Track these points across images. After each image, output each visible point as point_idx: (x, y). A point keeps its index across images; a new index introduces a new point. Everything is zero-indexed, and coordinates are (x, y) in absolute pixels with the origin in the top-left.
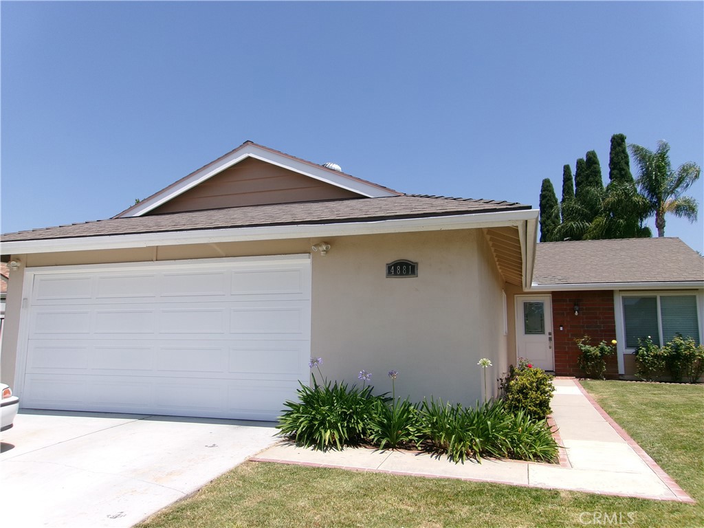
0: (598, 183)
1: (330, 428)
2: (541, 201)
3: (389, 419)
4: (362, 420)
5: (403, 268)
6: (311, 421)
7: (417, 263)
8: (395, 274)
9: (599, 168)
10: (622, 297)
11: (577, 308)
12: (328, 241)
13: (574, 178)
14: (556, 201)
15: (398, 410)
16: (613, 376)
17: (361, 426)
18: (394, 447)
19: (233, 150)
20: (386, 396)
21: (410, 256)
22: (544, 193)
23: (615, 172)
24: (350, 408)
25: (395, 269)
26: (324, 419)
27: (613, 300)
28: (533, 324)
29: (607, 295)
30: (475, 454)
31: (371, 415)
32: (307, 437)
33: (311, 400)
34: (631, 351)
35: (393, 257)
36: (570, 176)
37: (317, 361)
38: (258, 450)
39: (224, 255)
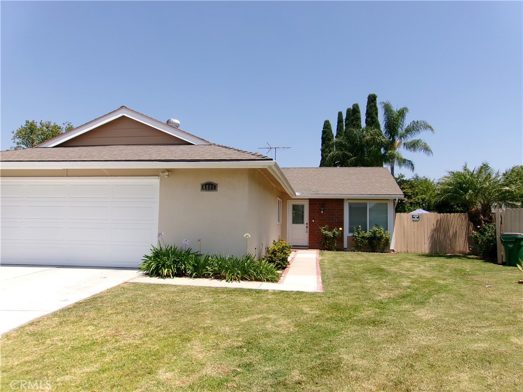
0: (359, 126)
1: (167, 268)
2: (322, 135)
3: (198, 264)
4: (185, 264)
5: (210, 187)
6: (157, 265)
7: (217, 184)
8: (206, 189)
9: (360, 115)
10: (349, 203)
11: (322, 209)
12: (169, 170)
13: (344, 121)
14: (333, 136)
15: (202, 260)
16: (340, 249)
17: (183, 267)
18: (200, 277)
19: (114, 111)
20: (198, 253)
21: (214, 180)
22: (325, 130)
23: (369, 119)
24: (178, 258)
25: (206, 187)
26: (164, 263)
27: (343, 204)
28: (298, 218)
29: (340, 202)
30: (239, 280)
31: (189, 261)
32: (156, 273)
33: (157, 255)
34: (351, 235)
35: (204, 181)
36: (342, 119)
37: (161, 234)
38: (129, 279)
39: (109, 175)
